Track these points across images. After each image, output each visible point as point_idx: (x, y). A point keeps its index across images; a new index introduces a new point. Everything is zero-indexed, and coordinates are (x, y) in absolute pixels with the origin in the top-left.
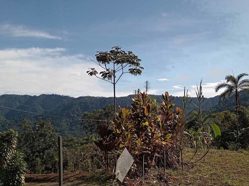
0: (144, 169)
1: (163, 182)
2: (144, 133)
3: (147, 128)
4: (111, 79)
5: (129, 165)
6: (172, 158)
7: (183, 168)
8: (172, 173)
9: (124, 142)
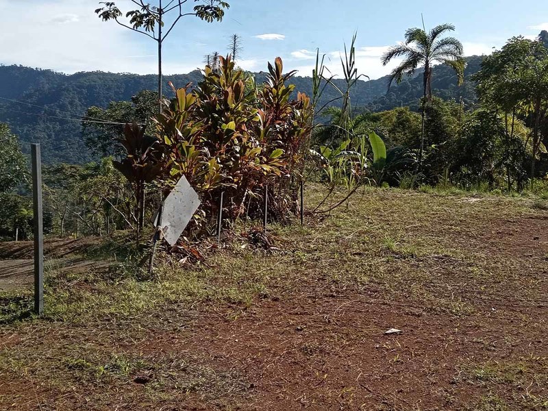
0: (222, 221)
1: (260, 247)
2: (224, 148)
3: (232, 135)
4: (152, 28)
5: (189, 212)
6: (282, 200)
7: (302, 221)
8: (280, 231)
9: (180, 162)
